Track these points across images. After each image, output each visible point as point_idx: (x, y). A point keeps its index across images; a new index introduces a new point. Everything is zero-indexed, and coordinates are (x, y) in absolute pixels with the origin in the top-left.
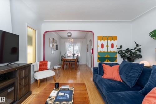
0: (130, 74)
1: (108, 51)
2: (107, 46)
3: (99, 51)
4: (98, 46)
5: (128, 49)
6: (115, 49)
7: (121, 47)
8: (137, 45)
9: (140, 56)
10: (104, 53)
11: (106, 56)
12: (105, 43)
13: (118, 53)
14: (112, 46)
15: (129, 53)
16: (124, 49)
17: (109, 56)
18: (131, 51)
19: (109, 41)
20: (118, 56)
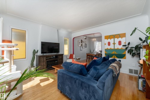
1: (115, 48)
2: (114, 44)
3: (106, 48)
4: (105, 44)
11: (113, 53)
12: (112, 41)
14: (120, 43)
17: (116, 53)
19: (116, 39)
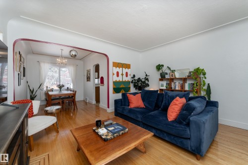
0: (151, 99)
1: (123, 80)
2: (122, 75)
3: (114, 80)
4: (113, 74)
5: (139, 79)
6: (129, 79)
7: (134, 76)
8: (146, 75)
9: (148, 85)
10: (119, 82)
13: (132, 82)
14: (127, 75)
15: (140, 82)
16: (136, 78)
17: (123, 86)
18: (141, 81)
19: (124, 69)
20: (132, 86)
